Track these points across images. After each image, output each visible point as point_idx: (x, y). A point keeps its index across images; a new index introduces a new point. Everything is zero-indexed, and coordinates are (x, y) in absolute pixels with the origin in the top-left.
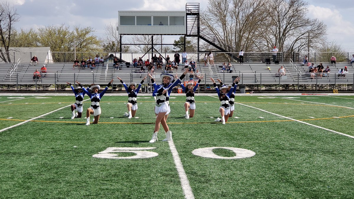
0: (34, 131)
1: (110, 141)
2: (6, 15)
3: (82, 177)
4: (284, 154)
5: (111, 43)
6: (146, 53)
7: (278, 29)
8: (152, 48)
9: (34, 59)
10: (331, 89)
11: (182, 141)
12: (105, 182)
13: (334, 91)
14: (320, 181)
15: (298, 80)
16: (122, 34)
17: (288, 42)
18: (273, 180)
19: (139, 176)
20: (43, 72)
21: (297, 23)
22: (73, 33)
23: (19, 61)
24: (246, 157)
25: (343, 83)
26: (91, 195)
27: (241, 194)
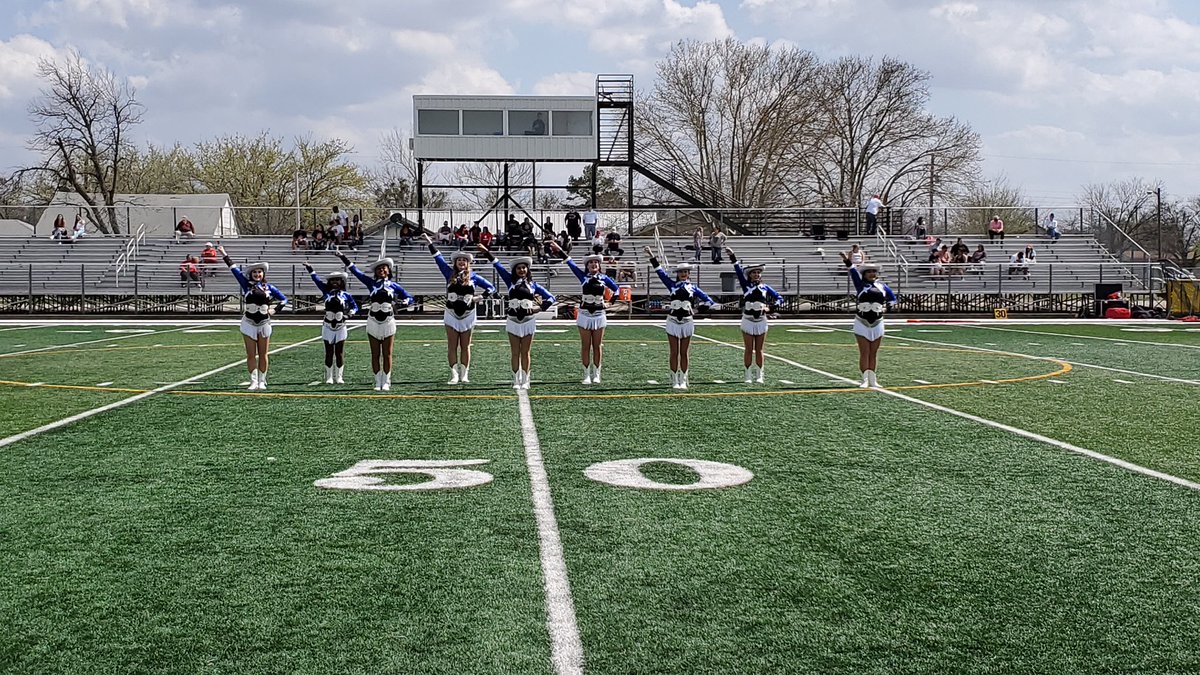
0: (166, 420)
1: (370, 444)
2: (106, 106)
3: (277, 538)
4: (830, 478)
5: (397, 182)
6: (489, 212)
7: (847, 146)
8: (506, 197)
9: (184, 227)
10: (989, 308)
11: (563, 442)
12: (337, 551)
13: (996, 314)
14: (913, 547)
15: (899, 282)
16: (424, 160)
17: (874, 180)
18: (787, 542)
19: (433, 535)
20: (207, 262)
21: (898, 130)
22: (291, 156)
23: (140, 233)
24: (727, 484)
25: (1020, 292)
26: (292, 585)
27: (694, 581)
